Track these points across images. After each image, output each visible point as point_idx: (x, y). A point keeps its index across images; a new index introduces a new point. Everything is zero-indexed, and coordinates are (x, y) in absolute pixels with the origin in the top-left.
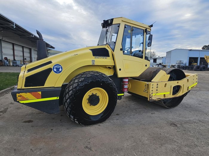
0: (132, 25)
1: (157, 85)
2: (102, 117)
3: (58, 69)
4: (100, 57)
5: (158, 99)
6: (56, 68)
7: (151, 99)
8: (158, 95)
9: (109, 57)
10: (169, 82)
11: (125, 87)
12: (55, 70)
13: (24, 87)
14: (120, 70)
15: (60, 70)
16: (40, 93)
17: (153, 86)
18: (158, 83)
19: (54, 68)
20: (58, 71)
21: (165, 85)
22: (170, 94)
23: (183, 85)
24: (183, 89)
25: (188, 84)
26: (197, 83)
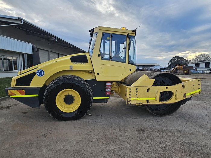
0: (111, 33)
1: (137, 89)
3: (41, 73)
4: (78, 63)
5: (140, 104)
6: (39, 73)
7: (129, 103)
8: (139, 100)
9: (88, 62)
10: (153, 87)
11: (107, 91)
12: (38, 74)
13: (15, 86)
14: (98, 74)
15: (43, 74)
16: (24, 90)
17: (131, 90)
18: (137, 87)
19: (37, 72)
20: (41, 75)
21: (148, 90)
22: (156, 100)
23: (177, 91)
24: (176, 95)
25: (184, 91)
26: (200, 90)
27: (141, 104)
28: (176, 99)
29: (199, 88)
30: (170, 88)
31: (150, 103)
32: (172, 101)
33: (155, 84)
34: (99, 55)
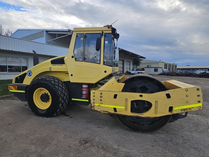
0: (85, 33)
1: (101, 94)
2: (46, 112)
3: (30, 74)
4: (56, 65)
5: (105, 111)
6: (29, 73)
7: (93, 108)
8: (104, 107)
9: (64, 64)
10: (123, 93)
12: (28, 74)
13: (14, 83)
14: (72, 75)
15: (31, 74)
17: (94, 95)
18: (101, 92)
19: (28, 73)
20: (30, 75)
21: (115, 96)
22: (126, 109)
23: (156, 102)
24: (156, 107)
25: (169, 103)
26: (200, 105)
27: (107, 112)
28: (156, 112)
29: (199, 102)
30: (146, 97)
31: (118, 113)
32: (150, 114)
33: (124, 90)
34: (73, 57)
